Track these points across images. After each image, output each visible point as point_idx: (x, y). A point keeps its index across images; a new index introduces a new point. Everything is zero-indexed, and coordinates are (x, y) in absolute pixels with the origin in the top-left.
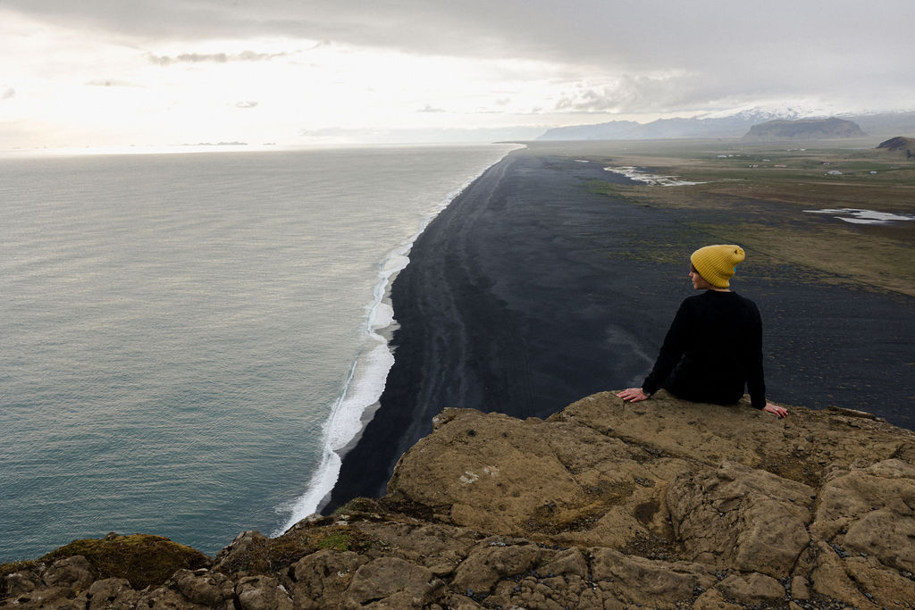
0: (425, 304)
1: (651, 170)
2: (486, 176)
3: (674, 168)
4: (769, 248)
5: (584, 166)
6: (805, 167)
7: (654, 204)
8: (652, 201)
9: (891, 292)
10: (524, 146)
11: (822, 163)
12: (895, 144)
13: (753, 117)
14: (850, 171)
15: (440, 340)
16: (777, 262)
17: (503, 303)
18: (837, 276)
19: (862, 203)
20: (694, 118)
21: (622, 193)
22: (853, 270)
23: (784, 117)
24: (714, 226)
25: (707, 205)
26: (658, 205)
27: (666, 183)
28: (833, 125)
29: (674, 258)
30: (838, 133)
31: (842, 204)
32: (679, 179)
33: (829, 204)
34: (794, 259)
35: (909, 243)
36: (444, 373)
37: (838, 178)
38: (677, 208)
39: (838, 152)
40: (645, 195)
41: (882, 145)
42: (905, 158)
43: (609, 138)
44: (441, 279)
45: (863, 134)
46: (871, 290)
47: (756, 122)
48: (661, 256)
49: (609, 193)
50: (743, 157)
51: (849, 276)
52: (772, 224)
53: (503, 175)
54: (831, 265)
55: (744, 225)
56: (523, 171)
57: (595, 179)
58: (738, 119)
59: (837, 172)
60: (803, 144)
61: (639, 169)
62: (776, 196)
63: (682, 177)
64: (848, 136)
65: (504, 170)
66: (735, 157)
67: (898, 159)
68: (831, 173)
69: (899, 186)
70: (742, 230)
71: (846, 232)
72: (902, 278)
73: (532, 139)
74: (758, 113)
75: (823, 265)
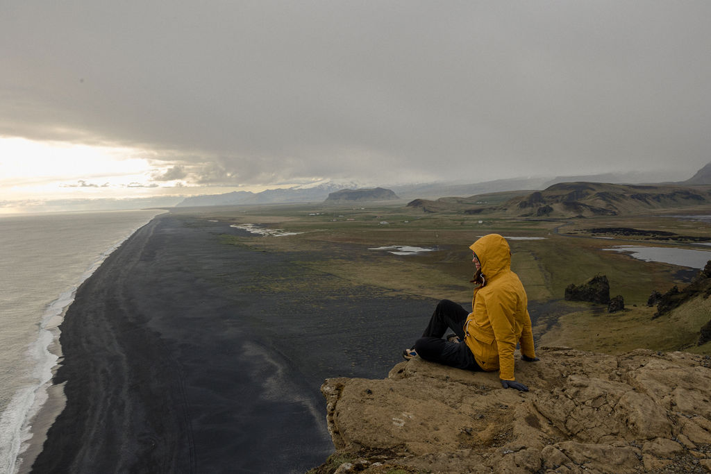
0: (89, 342)
1: (264, 226)
2: (137, 235)
3: (281, 223)
4: (350, 275)
5: (215, 225)
6: (366, 220)
7: (269, 249)
8: (267, 247)
9: (427, 298)
10: (167, 211)
11: (376, 217)
12: (416, 203)
13: (329, 188)
14: (392, 222)
15: (104, 371)
16: (356, 284)
17: (158, 334)
18: (394, 290)
19: (403, 242)
20: (291, 189)
21: (245, 243)
22: (402, 286)
23: (349, 187)
24: (311, 263)
25: (305, 248)
26: (272, 250)
27: (276, 234)
28: (379, 192)
29: (287, 287)
30: (383, 197)
31: (389, 243)
32: (285, 231)
33: (383, 243)
34: (366, 281)
35: (432, 266)
36: (109, 399)
37: (386, 227)
38: (285, 251)
39: (384, 209)
40: (262, 243)
41: (409, 204)
42: (423, 212)
43: (232, 204)
44: (102, 320)
45: (398, 198)
46: (415, 298)
47: (332, 191)
48: (277, 287)
49: (236, 243)
50: (326, 215)
51: (401, 290)
52: (351, 259)
53: (151, 234)
54: (389, 284)
55: (332, 261)
56: (168, 230)
57: (224, 233)
58: (319, 189)
59: (385, 223)
60: (363, 204)
61: (256, 225)
62: (350, 240)
63: (287, 230)
64: (389, 199)
65: (153, 229)
66: (320, 215)
67: (419, 213)
68: (382, 223)
69: (423, 230)
70: (331, 265)
71: (395, 261)
72: (433, 288)
73: (174, 206)
74: (332, 185)
75: (385, 284)
